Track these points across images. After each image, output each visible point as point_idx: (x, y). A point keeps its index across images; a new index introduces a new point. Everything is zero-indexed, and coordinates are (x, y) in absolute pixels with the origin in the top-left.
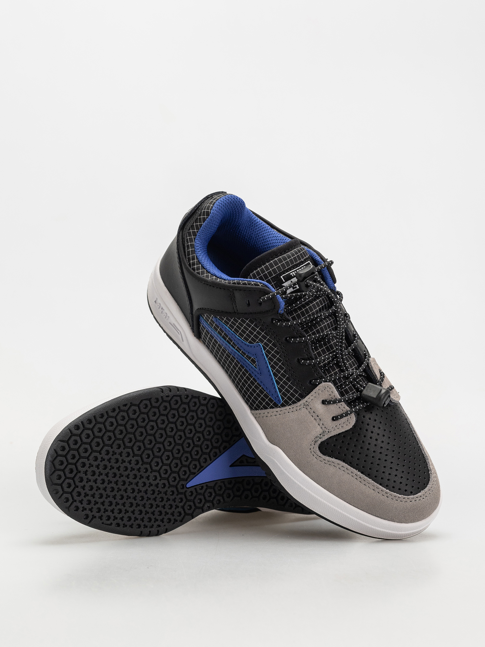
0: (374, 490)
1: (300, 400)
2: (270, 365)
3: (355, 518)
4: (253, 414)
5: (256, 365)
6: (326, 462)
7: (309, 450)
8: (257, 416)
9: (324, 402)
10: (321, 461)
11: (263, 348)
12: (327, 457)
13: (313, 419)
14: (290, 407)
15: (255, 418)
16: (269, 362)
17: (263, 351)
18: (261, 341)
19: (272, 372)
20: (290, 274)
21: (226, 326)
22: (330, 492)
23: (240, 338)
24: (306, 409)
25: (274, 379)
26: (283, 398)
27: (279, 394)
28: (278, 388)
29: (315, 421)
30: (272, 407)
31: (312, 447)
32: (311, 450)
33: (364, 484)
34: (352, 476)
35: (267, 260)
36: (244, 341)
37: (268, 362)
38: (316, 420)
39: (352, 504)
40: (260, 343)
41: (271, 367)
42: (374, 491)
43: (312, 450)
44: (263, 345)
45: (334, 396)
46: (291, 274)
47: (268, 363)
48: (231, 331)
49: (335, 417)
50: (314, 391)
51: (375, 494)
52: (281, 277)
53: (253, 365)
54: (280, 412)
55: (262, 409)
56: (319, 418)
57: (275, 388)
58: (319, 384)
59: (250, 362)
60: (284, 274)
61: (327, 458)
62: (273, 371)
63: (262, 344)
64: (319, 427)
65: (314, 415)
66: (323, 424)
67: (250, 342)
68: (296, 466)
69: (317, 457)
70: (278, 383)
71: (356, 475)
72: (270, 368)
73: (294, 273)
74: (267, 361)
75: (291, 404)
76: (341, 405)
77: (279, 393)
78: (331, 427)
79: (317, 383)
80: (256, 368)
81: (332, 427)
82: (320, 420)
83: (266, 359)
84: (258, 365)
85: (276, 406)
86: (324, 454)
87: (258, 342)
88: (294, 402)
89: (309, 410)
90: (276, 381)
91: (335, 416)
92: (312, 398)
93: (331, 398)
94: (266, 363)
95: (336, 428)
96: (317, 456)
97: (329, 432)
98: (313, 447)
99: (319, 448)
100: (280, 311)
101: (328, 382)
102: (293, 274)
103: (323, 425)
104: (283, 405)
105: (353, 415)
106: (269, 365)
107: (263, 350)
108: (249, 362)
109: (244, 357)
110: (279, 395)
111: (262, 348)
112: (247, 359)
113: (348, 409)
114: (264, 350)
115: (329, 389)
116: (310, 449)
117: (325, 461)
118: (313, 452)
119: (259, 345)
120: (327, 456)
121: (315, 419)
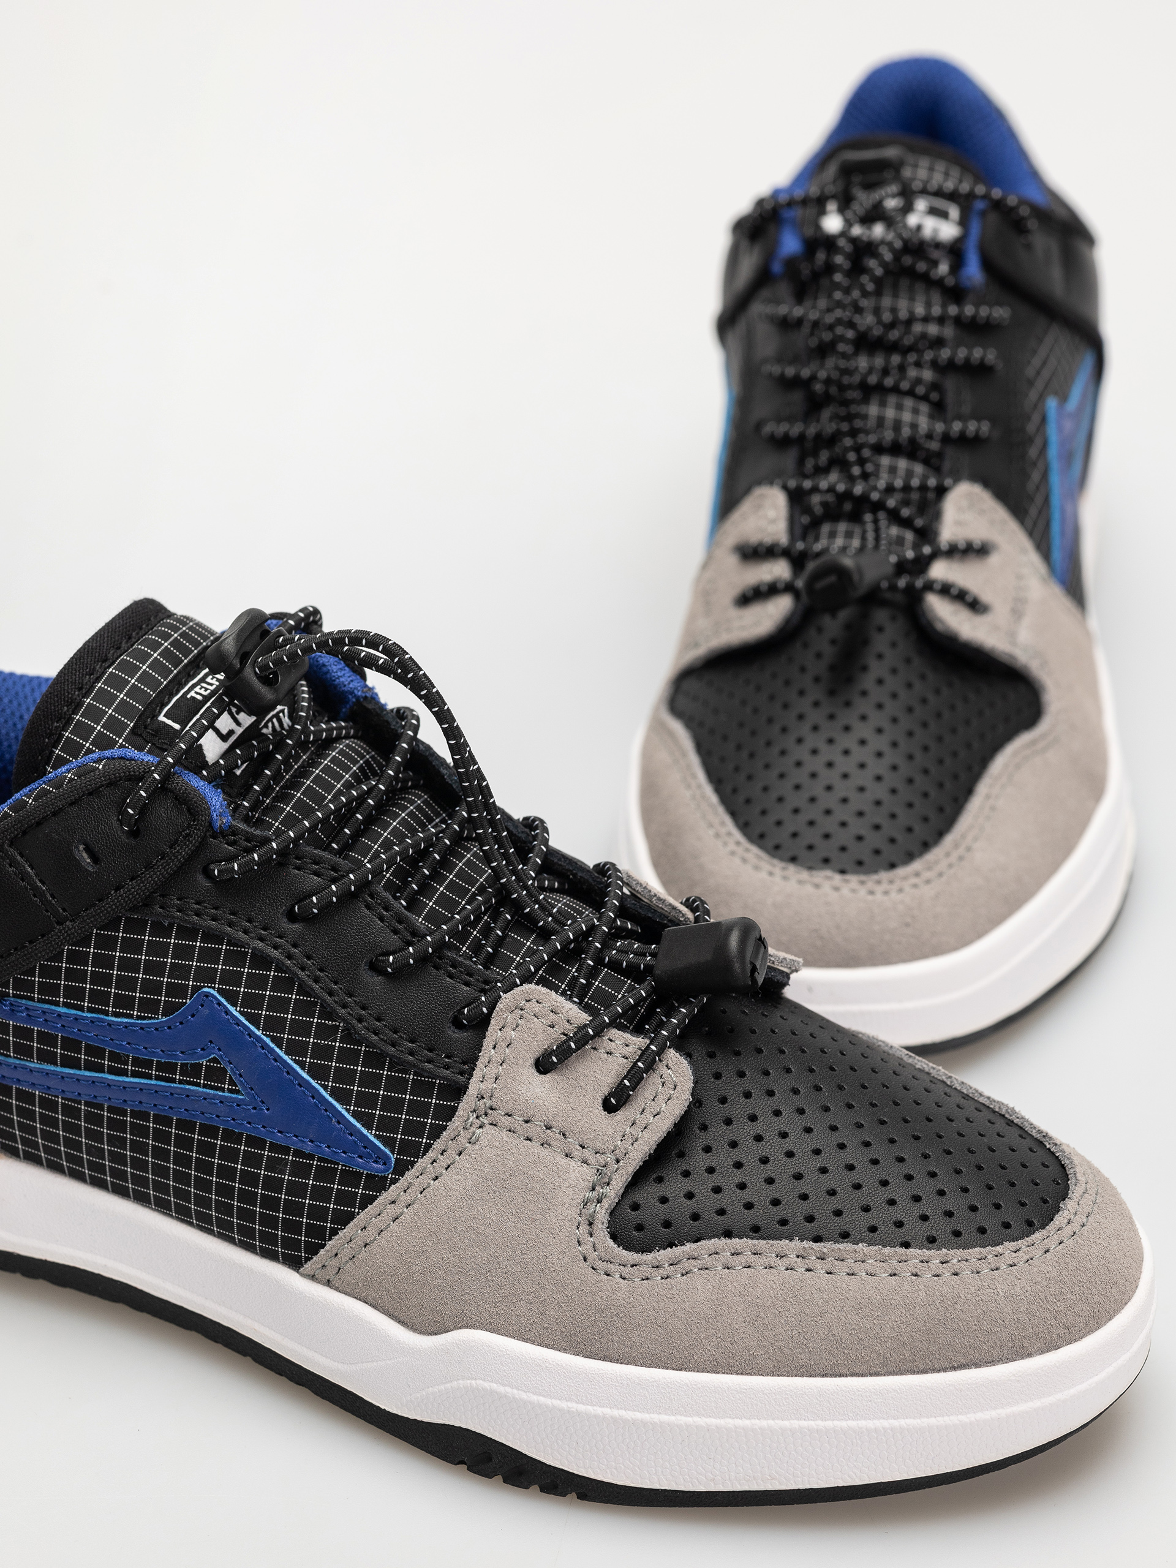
0: (895, 1275)
1: (454, 1109)
2: (281, 1049)
3: (881, 1421)
4: (313, 1277)
5: (232, 1082)
6: (667, 1270)
7: (582, 1264)
8: (330, 1273)
9: (543, 1066)
10: (647, 1279)
11: (227, 1000)
12: (662, 1252)
13: (534, 1148)
14: (431, 1154)
15: (328, 1283)
16: (273, 1039)
17: (232, 1009)
18: (207, 976)
19: (303, 1068)
20: (189, 696)
21: (53, 1007)
22: (742, 1374)
23: (126, 1020)
24: (492, 1127)
25: (322, 1091)
26: (389, 1142)
27: (368, 1135)
28: (355, 1115)
29: (545, 1152)
30: (367, 1201)
31: (587, 1248)
32: (590, 1259)
33: (848, 1274)
34: (787, 1269)
35: (80, 689)
36: (144, 1018)
37: (268, 1040)
38: (549, 1145)
39: (845, 1371)
40: (205, 987)
41: (287, 1053)
42: (896, 1277)
43: (593, 1256)
44: (219, 991)
45: (568, 1021)
46: (192, 694)
47: (272, 1045)
48: (80, 1013)
49: (611, 1095)
50: (488, 1042)
51: (906, 1286)
52: (162, 718)
53: (222, 1090)
54: (405, 1198)
55: (335, 1232)
56: (557, 1131)
57: (341, 1120)
58: (491, 1009)
59: (205, 1086)
60: (166, 706)
61: (664, 1255)
62: (302, 1065)
63: (214, 988)
64: (572, 1163)
65: (532, 1129)
66: (581, 1146)
67: (170, 1009)
68: (565, 1351)
69: (626, 1271)
70: (342, 1096)
71: (798, 1257)
72: (286, 1057)
73: (201, 689)
74: (263, 1037)
75: (428, 1147)
76: (611, 1040)
77: (365, 1131)
78: (619, 1138)
79: (485, 1010)
80: (238, 1092)
81: (621, 1134)
82: (564, 1135)
83: (259, 1033)
84: (240, 1075)
85: (379, 1184)
86: (645, 1248)
87: (196, 989)
88: (436, 1133)
89: (506, 1121)
90: (334, 1093)
91: (609, 1094)
92: (492, 1071)
93: (562, 1036)
94: (264, 1046)
95: (636, 1131)
96: (622, 1267)
97: (618, 1161)
98: (589, 1247)
99: (614, 1237)
100: (219, 823)
101: (521, 985)
102: (197, 693)
103: (583, 1148)
104: (402, 1168)
105: (672, 1055)
106: (277, 1050)
107: (229, 1006)
108: (201, 1089)
109: (173, 1081)
110: (372, 1138)
111: (223, 1000)
112: (189, 1083)
113: (640, 1042)
114: (234, 1005)
115: (537, 1008)
116: (585, 1259)
117: (661, 1271)
118: (599, 1264)
119: (207, 995)
120: (658, 1251)
121: (542, 1145)
